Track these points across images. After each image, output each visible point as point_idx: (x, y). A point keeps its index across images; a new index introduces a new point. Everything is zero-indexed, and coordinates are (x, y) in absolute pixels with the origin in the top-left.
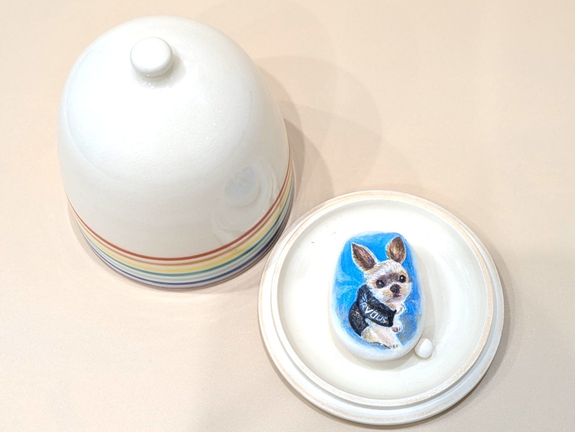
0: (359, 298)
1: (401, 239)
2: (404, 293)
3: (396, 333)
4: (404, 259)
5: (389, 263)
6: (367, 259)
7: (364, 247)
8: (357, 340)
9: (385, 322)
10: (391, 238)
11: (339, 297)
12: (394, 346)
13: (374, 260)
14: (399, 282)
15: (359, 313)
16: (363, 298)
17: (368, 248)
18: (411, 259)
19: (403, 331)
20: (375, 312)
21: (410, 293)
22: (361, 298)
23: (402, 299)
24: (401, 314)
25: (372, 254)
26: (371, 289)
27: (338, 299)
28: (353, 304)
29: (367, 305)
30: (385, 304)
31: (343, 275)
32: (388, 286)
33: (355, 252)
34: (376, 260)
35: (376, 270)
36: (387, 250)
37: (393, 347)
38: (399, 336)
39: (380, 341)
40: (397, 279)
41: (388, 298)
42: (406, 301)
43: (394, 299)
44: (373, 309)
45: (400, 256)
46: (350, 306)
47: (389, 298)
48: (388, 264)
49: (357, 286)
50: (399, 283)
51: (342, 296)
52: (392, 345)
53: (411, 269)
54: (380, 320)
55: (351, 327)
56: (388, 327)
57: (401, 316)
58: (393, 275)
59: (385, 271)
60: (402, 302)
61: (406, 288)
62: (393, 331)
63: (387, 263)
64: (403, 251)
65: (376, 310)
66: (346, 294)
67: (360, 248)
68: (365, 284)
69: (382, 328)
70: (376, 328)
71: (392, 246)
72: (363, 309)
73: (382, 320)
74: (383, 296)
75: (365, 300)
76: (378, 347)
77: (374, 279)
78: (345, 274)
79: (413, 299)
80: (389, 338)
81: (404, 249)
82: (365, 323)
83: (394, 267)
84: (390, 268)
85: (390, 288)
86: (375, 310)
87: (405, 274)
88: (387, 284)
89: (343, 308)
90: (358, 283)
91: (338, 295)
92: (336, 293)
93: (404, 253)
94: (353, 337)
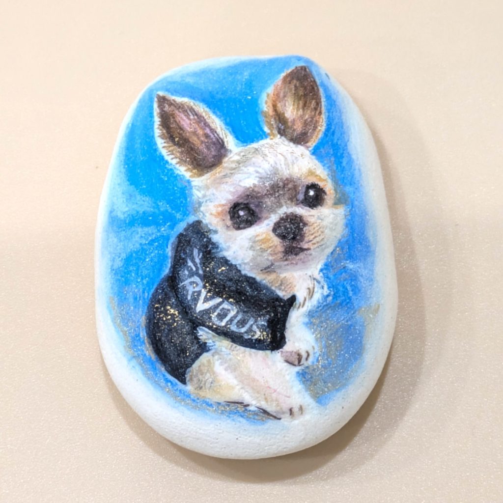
0: (179, 262)
1: (311, 72)
2: (317, 239)
3: (297, 369)
4: (321, 135)
5: (271, 146)
6: (202, 139)
7: (192, 104)
8: (176, 397)
9: (258, 335)
10: (281, 71)
11: (119, 263)
12: (291, 411)
13: (223, 142)
14: (301, 205)
15: (176, 313)
16: (190, 264)
17: (205, 106)
18: (342, 133)
19: (318, 361)
20: (226, 306)
21: (340, 241)
22: (185, 262)
23: (313, 260)
24: (310, 308)
25: (217, 123)
26: (216, 232)
27: (115, 272)
28: (160, 284)
29: (201, 284)
30: (259, 278)
31: (131, 196)
32: (266, 222)
33: (167, 121)
34: (230, 142)
35: (229, 172)
36: (265, 109)
37: (288, 415)
38: (307, 377)
39: (247, 398)
40: (296, 196)
41: (266, 258)
42: (327, 267)
43: (286, 260)
44: (222, 297)
45: (306, 124)
46: (150, 289)
47: (270, 258)
48: (266, 151)
49: (172, 227)
50: (301, 211)
51: (128, 260)
52: (285, 407)
53: (344, 164)
54: (243, 330)
55: (153, 356)
56: (268, 352)
57: (311, 314)
58: (281, 184)
59: (257, 172)
60: (315, 269)
61: (325, 223)
62: (286, 364)
63: (263, 149)
64: (316, 109)
65: (231, 300)
66: (136, 252)
67: (180, 107)
68: (196, 219)
69: (250, 355)
70: (230, 356)
71: (282, 95)
72: (189, 298)
73: (250, 330)
74: (251, 253)
75: (194, 269)
76: (242, 416)
77: (224, 202)
78: (137, 193)
79: (351, 258)
80: (271, 386)
81: (318, 103)
82: (198, 342)
83: (286, 159)
84: (272, 162)
85: (272, 225)
86: (227, 299)
87: (321, 180)
88: (264, 215)
89: (130, 296)
90: (175, 217)
91: (113, 260)
92: (110, 253)
93: (320, 113)
94: (162, 388)
